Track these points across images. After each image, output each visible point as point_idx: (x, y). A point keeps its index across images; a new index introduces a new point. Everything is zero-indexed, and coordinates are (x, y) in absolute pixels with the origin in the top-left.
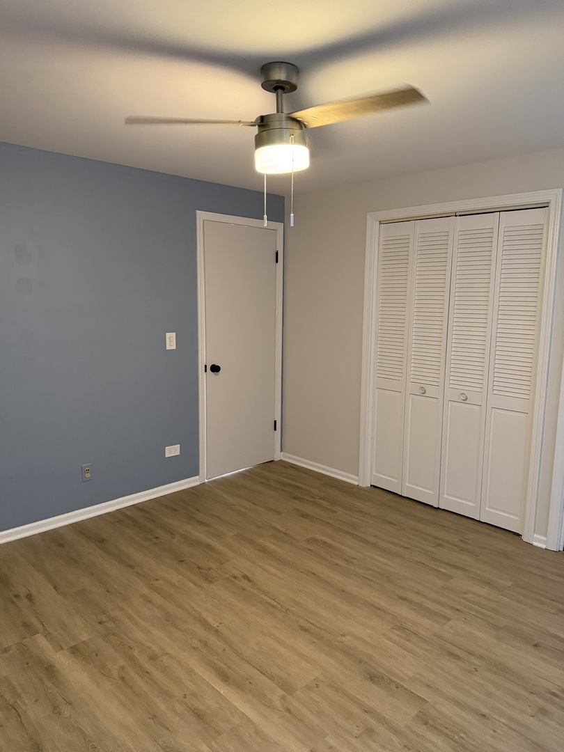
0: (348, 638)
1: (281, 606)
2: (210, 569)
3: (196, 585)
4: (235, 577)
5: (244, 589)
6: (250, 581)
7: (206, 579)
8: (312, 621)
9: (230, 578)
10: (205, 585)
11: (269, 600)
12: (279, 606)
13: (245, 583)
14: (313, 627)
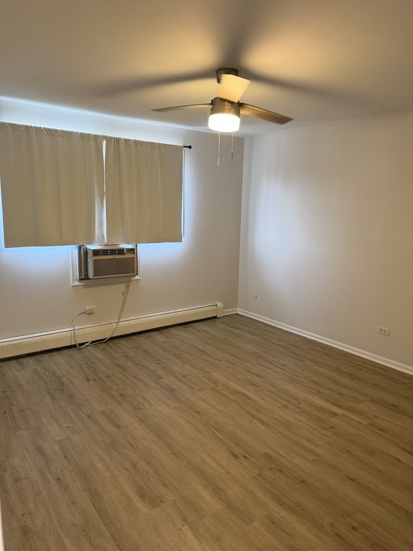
0: (173, 406)
1: (209, 429)
2: (270, 469)
3: (278, 453)
4: (245, 457)
5: (237, 445)
6: (232, 452)
7: (271, 457)
8: (191, 416)
9: (249, 457)
10: (270, 452)
11: (217, 433)
12: (211, 428)
13: (237, 451)
14: (192, 413)
